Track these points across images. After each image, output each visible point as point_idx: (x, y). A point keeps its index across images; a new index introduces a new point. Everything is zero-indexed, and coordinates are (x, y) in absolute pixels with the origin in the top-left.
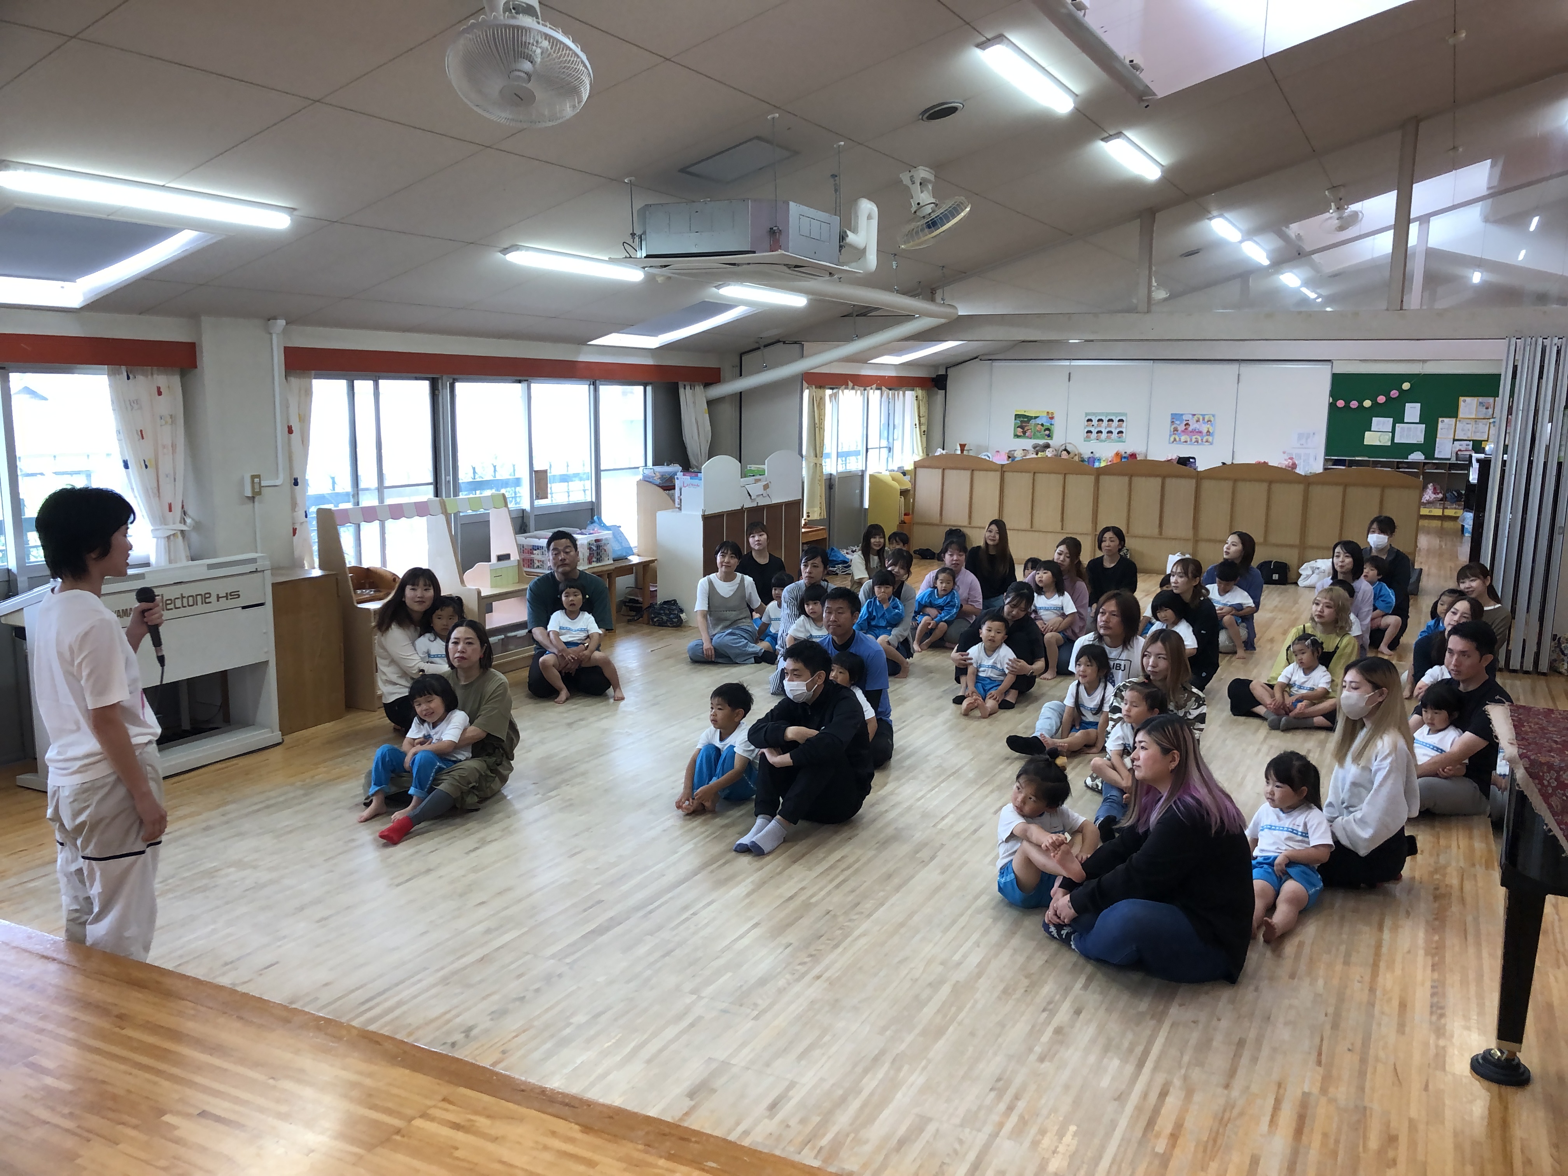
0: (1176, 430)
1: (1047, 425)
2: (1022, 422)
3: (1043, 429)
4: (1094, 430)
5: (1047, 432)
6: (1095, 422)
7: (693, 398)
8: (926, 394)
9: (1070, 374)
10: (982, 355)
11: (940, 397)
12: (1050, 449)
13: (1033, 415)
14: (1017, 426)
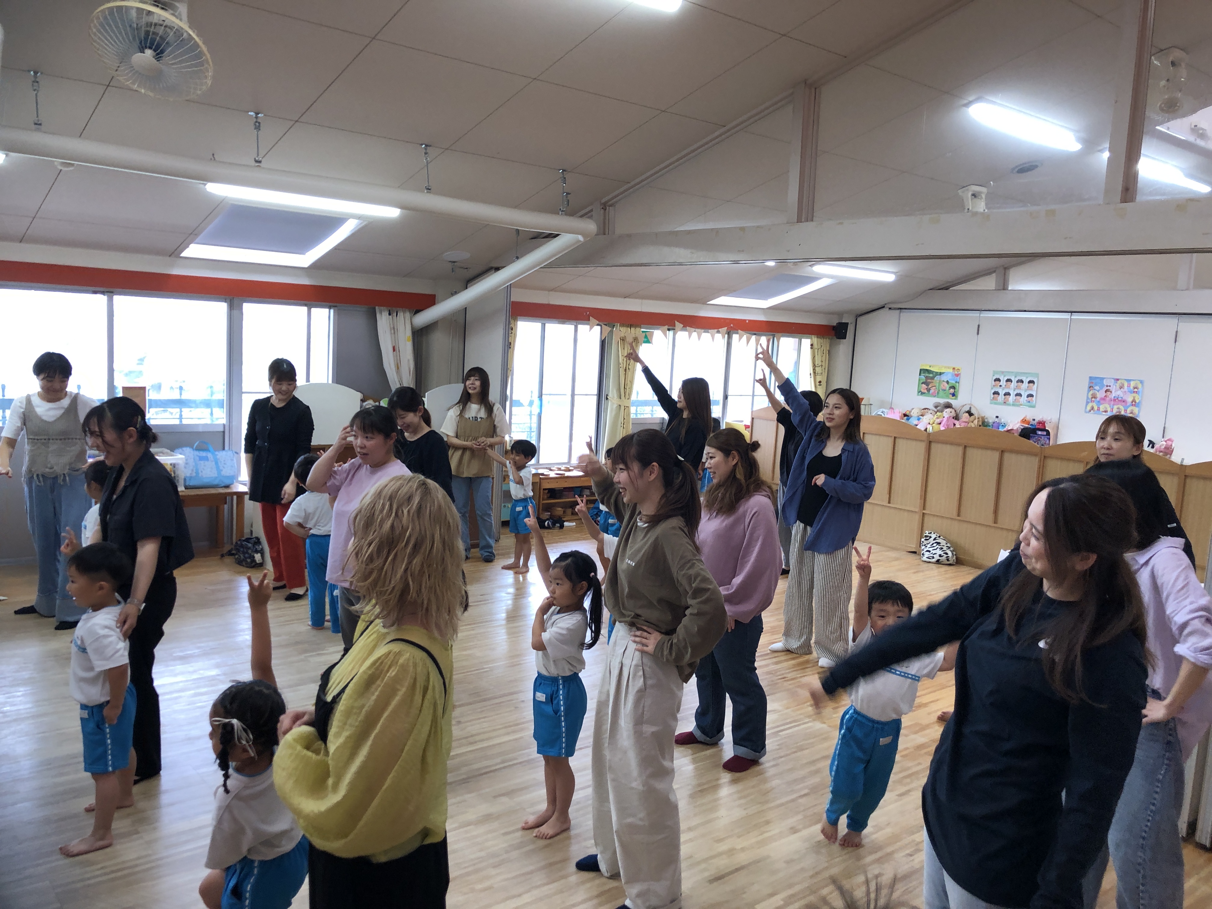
0: (1094, 396)
1: (952, 382)
2: (927, 377)
3: (947, 387)
4: (1002, 392)
5: (952, 391)
6: (1003, 383)
7: (393, 325)
8: (825, 343)
9: (979, 326)
10: (889, 303)
11: (844, 347)
12: (948, 410)
13: (939, 371)
14: (921, 381)
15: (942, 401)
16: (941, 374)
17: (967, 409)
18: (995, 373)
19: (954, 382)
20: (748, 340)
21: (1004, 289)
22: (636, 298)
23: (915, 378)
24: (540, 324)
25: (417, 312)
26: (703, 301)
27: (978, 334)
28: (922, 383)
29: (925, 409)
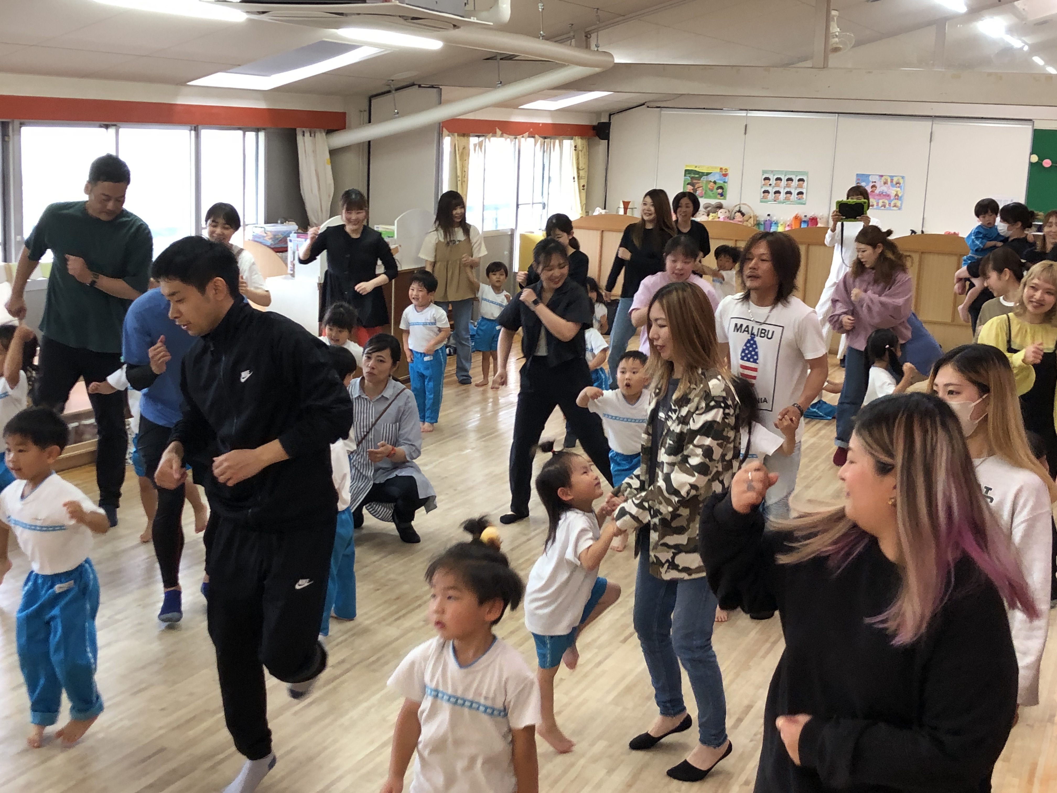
1: (720, 182)
2: (692, 178)
3: (716, 186)
4: (772, 190)
5: (720, 191)
6: (773, 181)
7: (313, 147)
8: (588, 143)
9: (746, 126)
10: (649, 101)
12: (721, 210)
13: (705, 171)
14: (687, 182)
15: (713, 202)
16: (708, 174)
17: (737, 209)
19: (721, 182)
23: (681, 179)
27: (745, 133)
28: (688, 184)
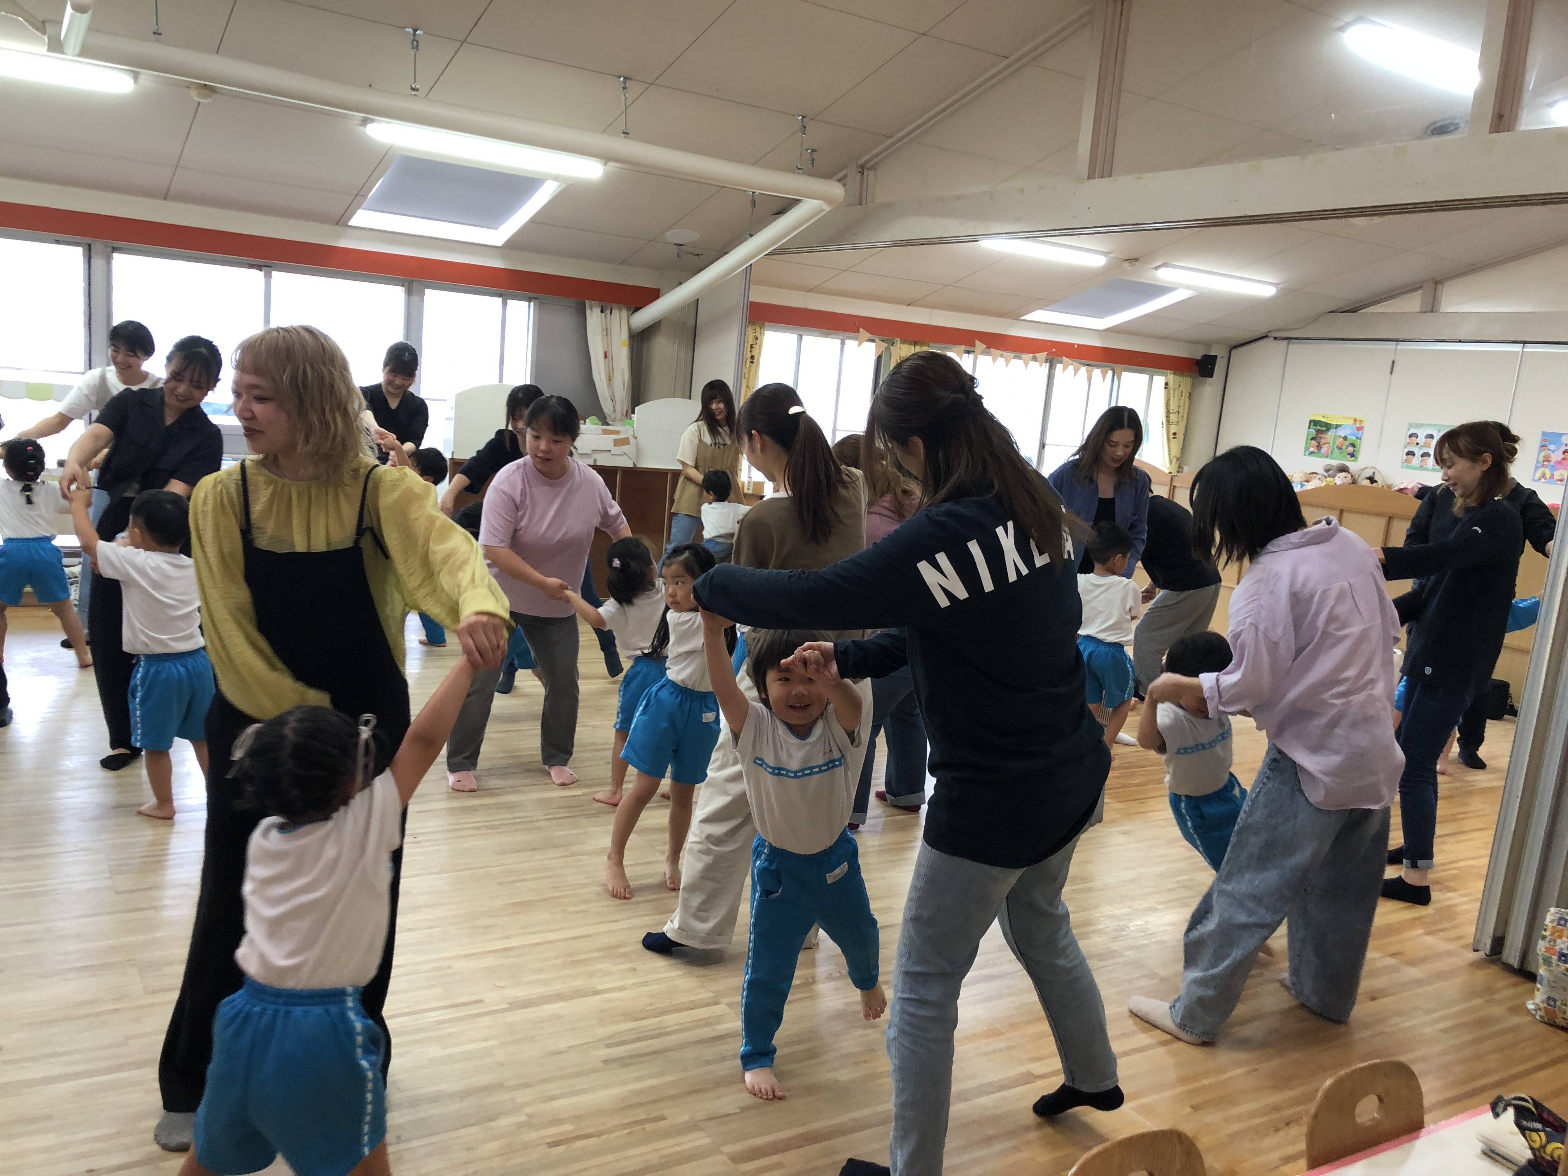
0: (1547, 459)
2: (1318, 431)
3: (1347, 443)
4: (1418, 452)
5: (1351, 449)
6: (1421, 439)
7: (606, 325)
8: (1185, 382)
9: (1393, 362)
10: (1275, 330)
11: (1210, 388)
12: (1343, 474)
13: (1334, 422)
14: (1310, 437)
15: (1335, 463)
16: (1337, 426)
17: (1369, 473)
18: (1411, 425)
19: (1354, 438)
20: (1076, 371)
21: (1432, 311)
22: (922, 306)
23: (1303, 432)
24: (796, 336)
25: (637, 309)
26: (1015, 315)
27: (1391, 373)
28: (1313, 439)
29: (1313, 473)
